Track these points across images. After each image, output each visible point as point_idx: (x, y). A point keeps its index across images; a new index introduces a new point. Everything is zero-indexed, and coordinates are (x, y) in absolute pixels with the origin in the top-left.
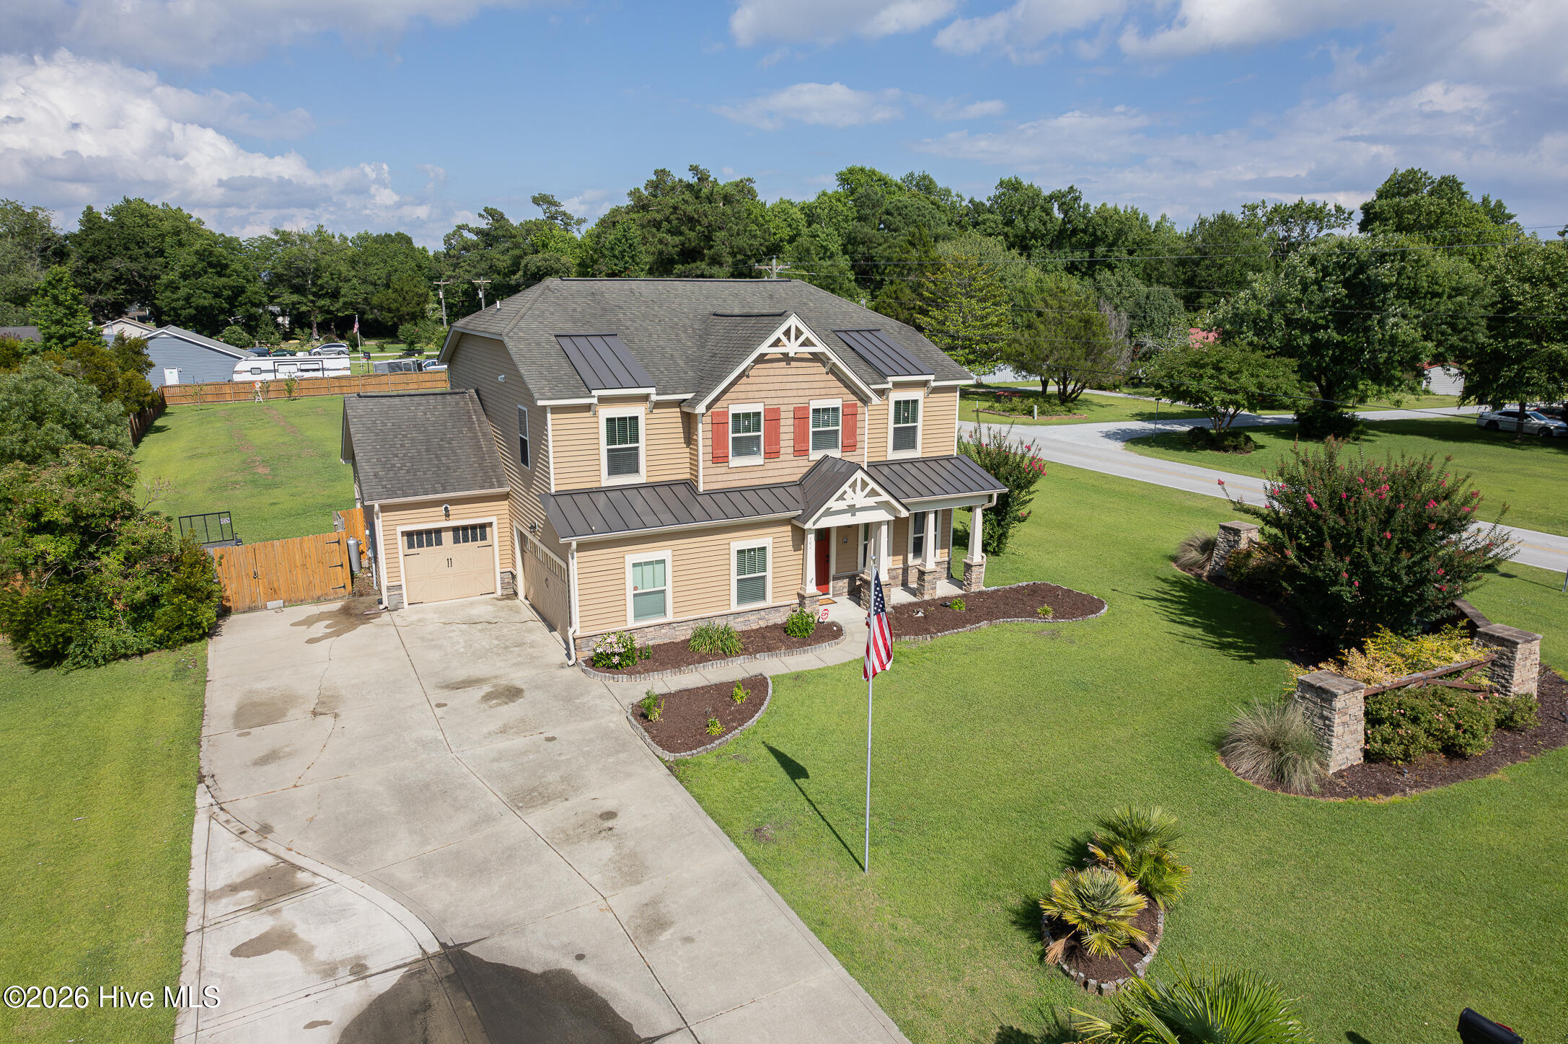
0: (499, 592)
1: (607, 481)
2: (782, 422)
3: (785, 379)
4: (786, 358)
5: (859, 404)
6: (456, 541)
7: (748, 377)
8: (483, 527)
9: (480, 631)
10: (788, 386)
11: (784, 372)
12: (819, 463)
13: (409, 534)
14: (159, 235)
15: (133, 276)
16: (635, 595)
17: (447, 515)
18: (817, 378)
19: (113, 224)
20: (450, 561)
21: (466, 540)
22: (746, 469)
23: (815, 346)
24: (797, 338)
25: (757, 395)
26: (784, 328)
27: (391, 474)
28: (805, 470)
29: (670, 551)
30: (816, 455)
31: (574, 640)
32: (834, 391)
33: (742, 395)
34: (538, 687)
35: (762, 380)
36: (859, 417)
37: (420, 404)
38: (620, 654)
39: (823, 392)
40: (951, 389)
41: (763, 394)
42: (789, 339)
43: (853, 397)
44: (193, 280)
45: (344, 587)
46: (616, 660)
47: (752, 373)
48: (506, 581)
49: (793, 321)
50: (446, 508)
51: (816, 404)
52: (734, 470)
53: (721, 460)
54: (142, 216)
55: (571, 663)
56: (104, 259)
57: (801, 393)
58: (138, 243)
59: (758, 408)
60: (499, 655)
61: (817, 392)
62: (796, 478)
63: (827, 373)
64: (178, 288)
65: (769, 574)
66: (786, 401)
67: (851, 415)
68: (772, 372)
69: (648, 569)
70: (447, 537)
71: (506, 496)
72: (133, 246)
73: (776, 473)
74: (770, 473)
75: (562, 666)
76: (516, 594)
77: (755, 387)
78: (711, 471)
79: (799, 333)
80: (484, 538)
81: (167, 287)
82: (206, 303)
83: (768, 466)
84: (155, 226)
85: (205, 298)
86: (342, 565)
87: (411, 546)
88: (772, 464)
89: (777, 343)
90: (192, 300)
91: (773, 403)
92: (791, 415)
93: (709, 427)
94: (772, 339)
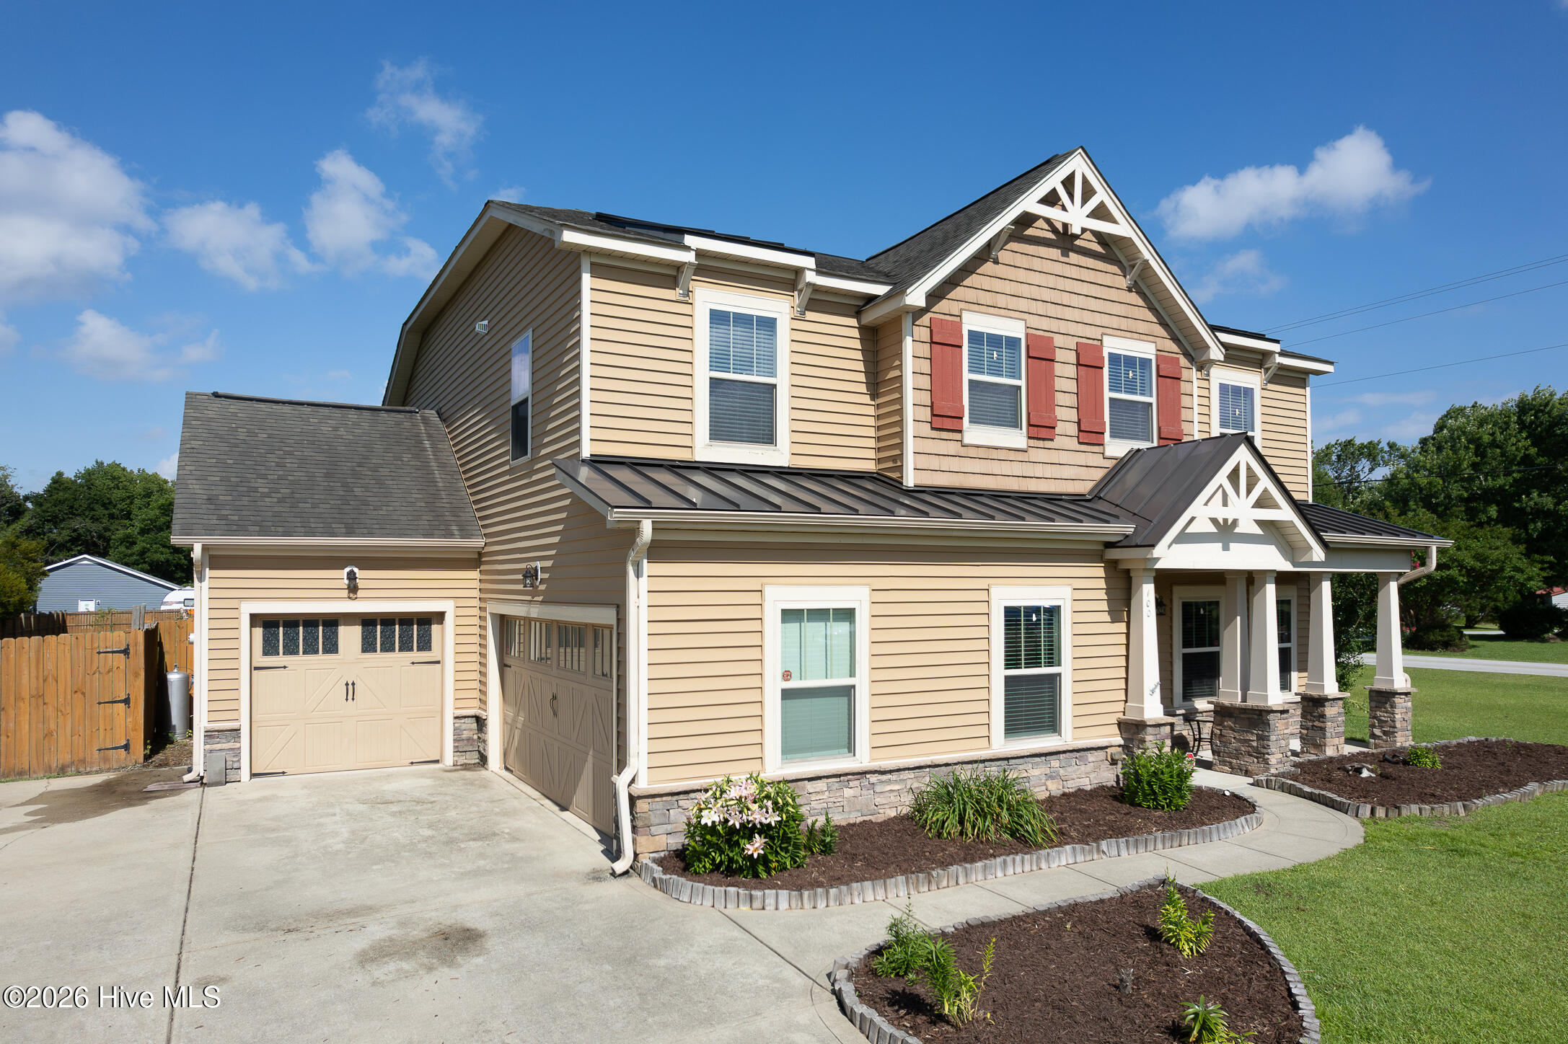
0: (449, 759)
1: (708, 451)
2: (1058, 369)
3: (1061, 284)
4: (1065, 240)
5: (1183, 361)
6: (368, 646)
7: (996, 262)
8: (428, 620)
9: (394, 814)
10: (1066, 299)
11: (1058, 268)
12: (1122, 465)
13: (267, 623)
14: (129, 497)
15: (93, 537)
16: (787, 694)
17: (353, 589)
18: (1113, 294)
19: (81, 485)
20: (350, 689)
21: (387, 647)
22: (994, 454)
23: (1115, 222)
24: (1085, 199)
25: (1013, 303)
26: (1063, 173)
27: (245, 501)
28: (1098, 475)
29: (866, 590)
30: (1117, 448)
31: (633, 800)
32: (1142, 327)
33: (984, 298)
34: (530, 926)
35: (1022, 276)
36: (1184, 387)
37: (329, 418)
38: (765, 830)
39: (1124, 324)
41: (1023, 305)
42: (1071, 196)
43: (1175, 348)
44: (152, 535)
45: (126, 747)
46: (755, 847)
47: (1003, 256)
48: (466, 735)
49: (1079, 165)
50: (352, 577)
51: (1113, 345)
52: (972, 452)
53: (948, 423)
54: (114, 478)
55: (620, 866)
56: (64, 520)
57: (1087, 317)
58: (104, 505)
59: (1014, 329)
60: (430, 855)
61: (1115, 322)
62: (1084, 488)
63: (1130, 290)
64: (135, 543)
65: (1066, 669)
66: (1063, 326)
67: (1170, 378)
68: (1037, 264)
69: (814, 629)
70: (350, 636)
71: (474, 561)
72: (96, 507)
73: (1049, 471)
74: (1038, 471)
75: (596, 876)
76: (483, 759)
77: (1006, 287)
78: (929, 446)
79: (1088, 192)
80: (425, 645)
81: (122, 541)
82: (162, 558)
83: (1034, 455)
84: (125, 488)
85: (162, 553)
86: (127, 701)
87: (269, 649)
88: (1041, 452)
89: (1051, 199)
90: (148, 554)
91: (1038, 327)
92: (1072, 357)
93: (925, 350)
94: (1042, 189)
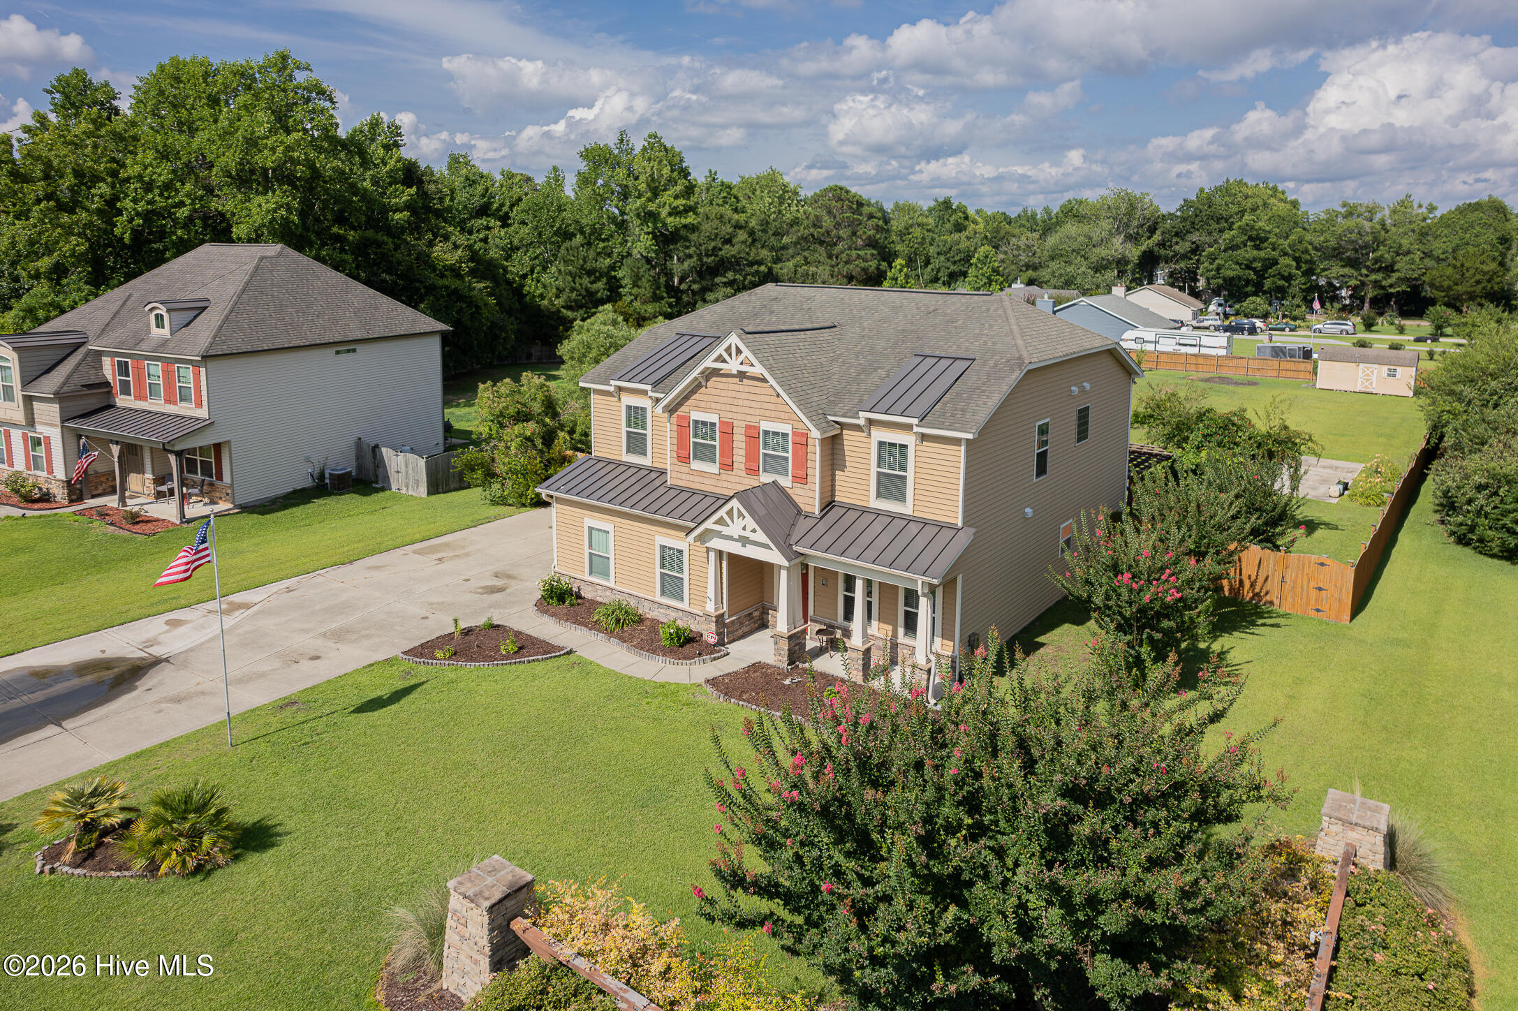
2: (735, 438)
3: (738, 395)
4: (738, 375)
7: (706, 387)
10: (740, 403)
11: (736, 387)
16: (591, 554)
18: (768, 399)
22: (705, 475)
23: (754, 366)
24: (737, 356)
25: (713, 406)
26: (725, 345)
30: (766, 478)
32: (784, 415)
33: (703, 405)
35: (719, 392)
36: (810, 449)
39: (773, 414)
40: (957, 442)
41: (718, 407)
42: (730, 355)
43: (803, 426)
47: (709, 384)
49: (734, 340)
51: (765, 426)
52: (695, 473)
53: (683, 460)
57: (752, 412)
59: (713, 418)
61: (768, 413)
66: (739, 417)
67: (800, 444)
68: (731, 387)
73: (730, 485)
74: (725, 484)
77: (711, 398)
78: (676, 468)
79: (739, 351)
82: (1235, 274)
83: (723, 477)
85: (1234, 270)
88: (726, 476)
89: (721, 359)
91: (728, 417)
92: (744, 432)
93: (675, 428)
94: (715, 355)
